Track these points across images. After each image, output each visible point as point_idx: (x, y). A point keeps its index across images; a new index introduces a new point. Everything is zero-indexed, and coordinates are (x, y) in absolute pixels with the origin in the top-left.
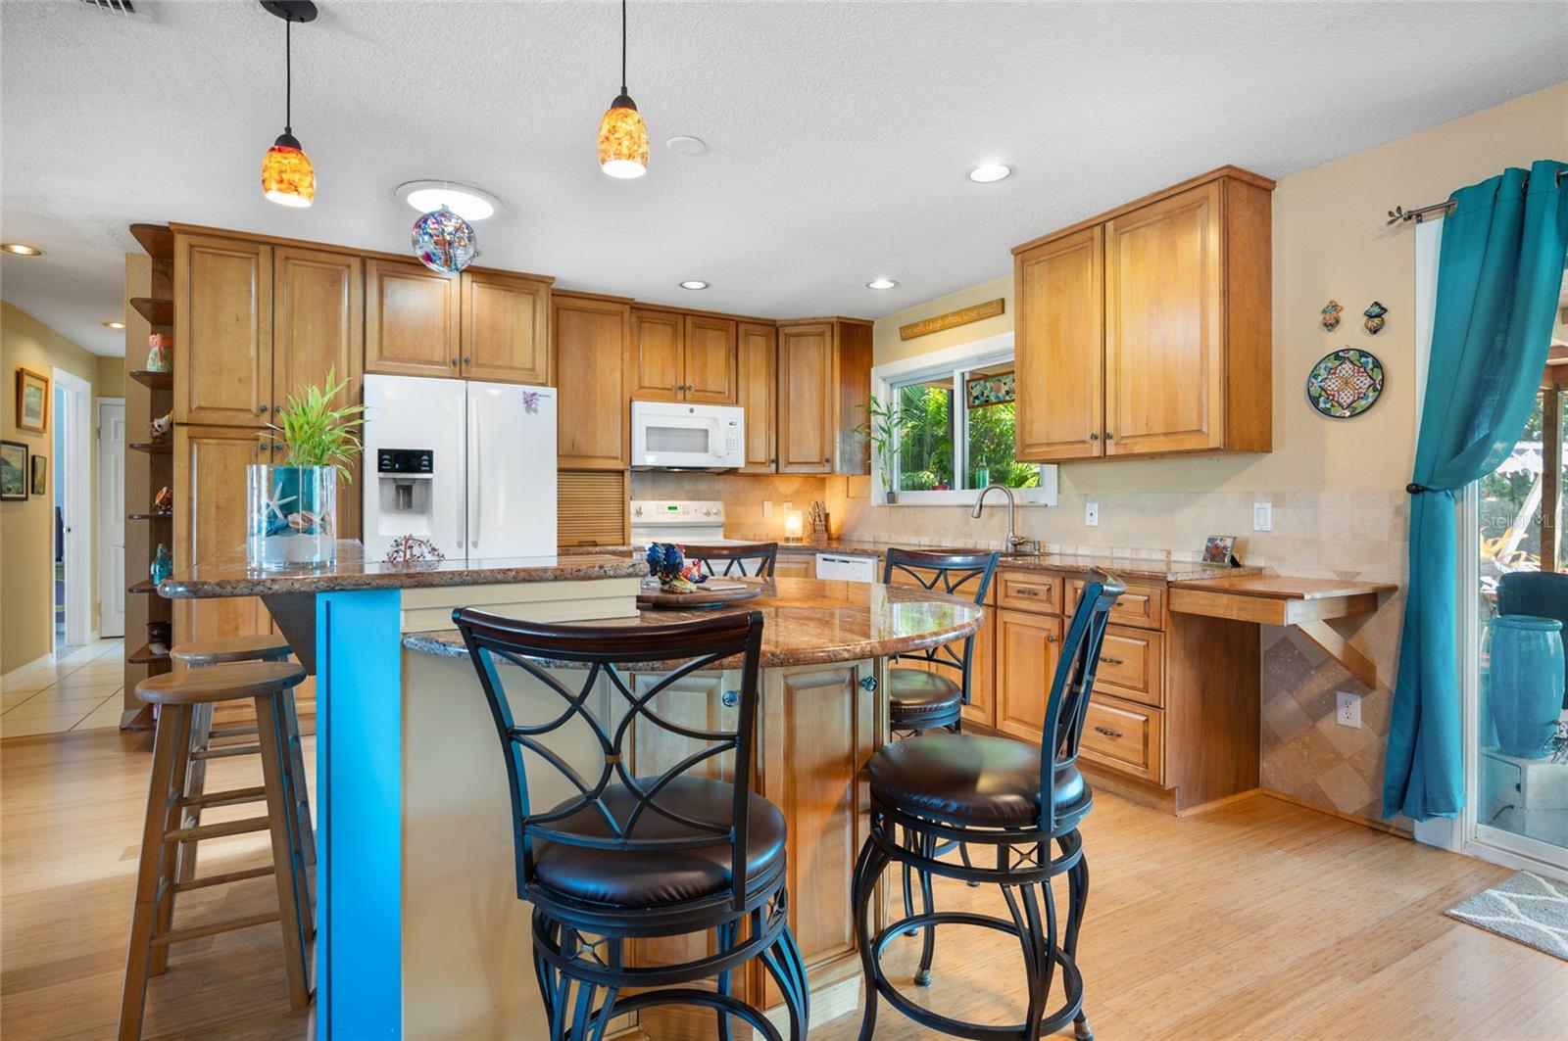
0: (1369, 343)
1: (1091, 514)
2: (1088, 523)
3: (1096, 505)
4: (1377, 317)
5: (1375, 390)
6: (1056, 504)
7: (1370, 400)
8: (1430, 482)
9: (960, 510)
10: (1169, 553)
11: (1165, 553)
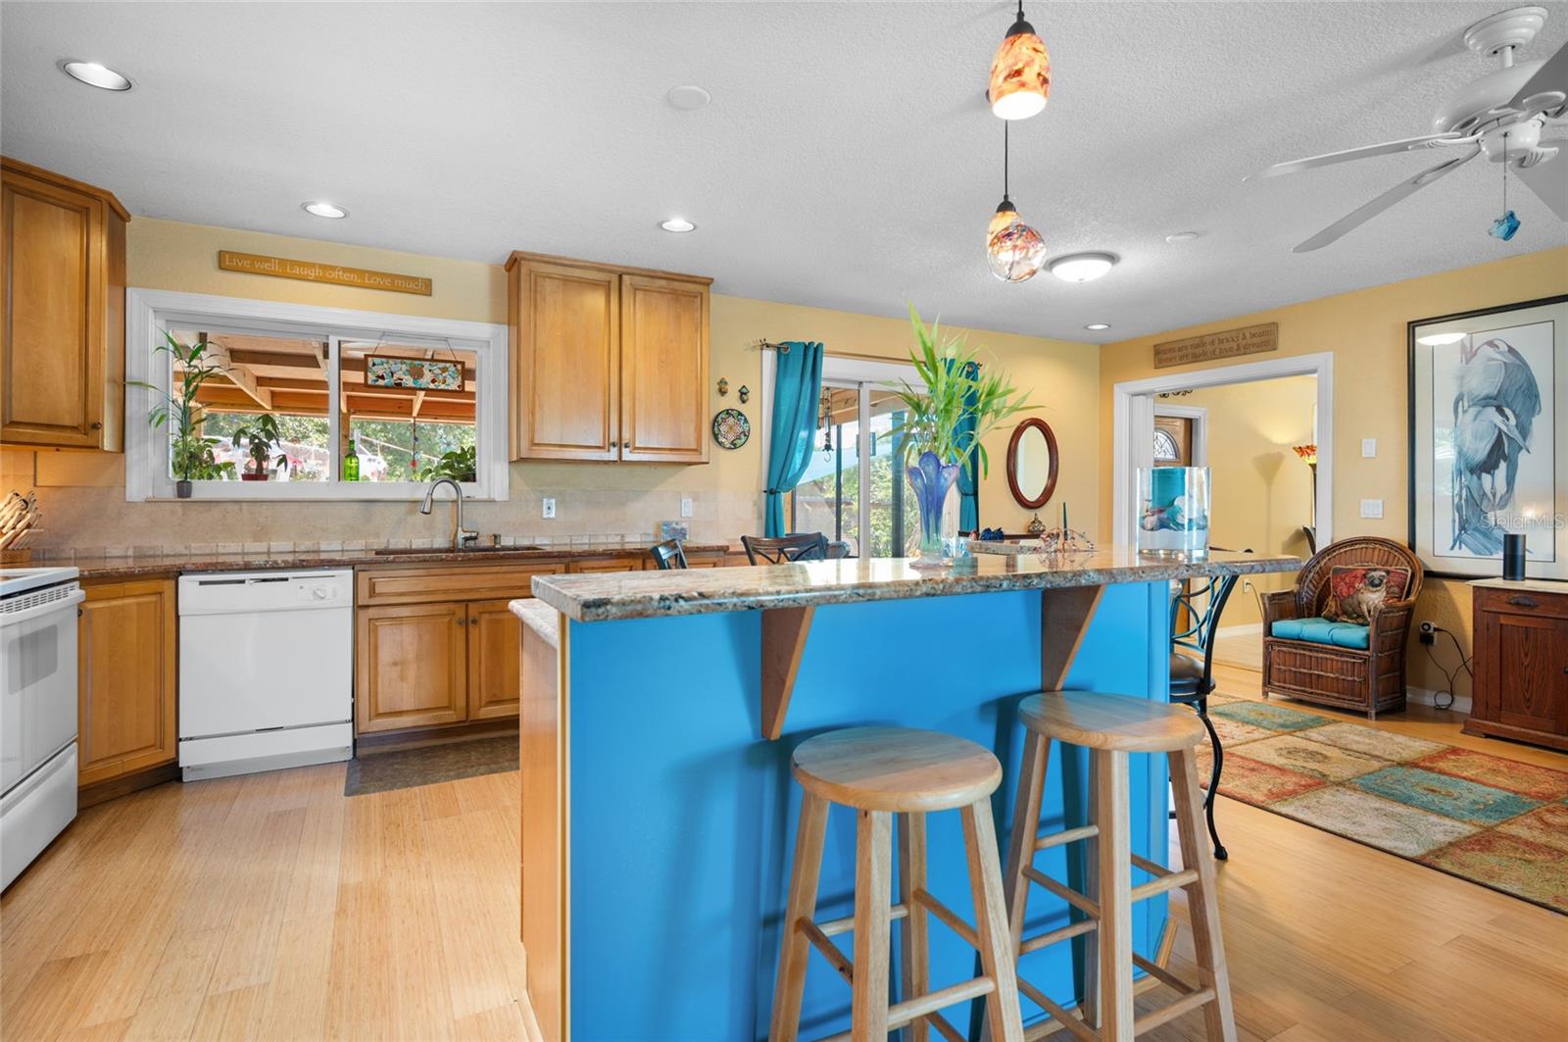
0: (742, 408)
1: (549, 508)
2: (545, 516)
3: (553, 501)
4: (743, 395)
5: (745, 435)
6: (506, 498)
7: (743, 440)
8: (777, 487)
9: (356, 506)
10: (623, 536)
11: (619, 537)
